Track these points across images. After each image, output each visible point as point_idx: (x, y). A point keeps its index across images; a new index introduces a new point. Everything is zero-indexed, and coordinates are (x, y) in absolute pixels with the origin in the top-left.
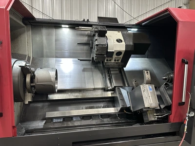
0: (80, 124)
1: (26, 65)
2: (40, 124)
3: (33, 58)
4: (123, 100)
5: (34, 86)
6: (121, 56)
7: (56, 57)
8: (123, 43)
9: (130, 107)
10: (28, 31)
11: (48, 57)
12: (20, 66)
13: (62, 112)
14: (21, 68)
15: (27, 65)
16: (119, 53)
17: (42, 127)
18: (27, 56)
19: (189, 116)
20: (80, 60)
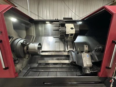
0: (52, 67)
2: (36, 65)
7: (45, 36)
8: (74, 30)
9: (76, 62)
11: (42, 36)
16: (72, 35)
17: (36, 67)
18: (33, 36)
20: (54, 38)
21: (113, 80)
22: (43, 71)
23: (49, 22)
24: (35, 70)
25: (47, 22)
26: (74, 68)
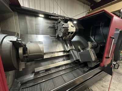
0: (55, 71)
1: (17, 40)
3: (21, 34)
4: (75, 56)
5: (27, 57)
6: (72, 34)
7: (36, 34)
9: (79, 59)
10: (15, 16)
12: (11, 41)
13: (45, 66)
14: (13, 43)
15: (19, 40)
17: (33, 78)
18: (16, 33)
19: (113, 64)
20: (51, 36)
21: (113, 65)
22: (44, 80)
23: (43, 16)
24: (31, 84)
25: (40, 15)
26: (76, 66)
